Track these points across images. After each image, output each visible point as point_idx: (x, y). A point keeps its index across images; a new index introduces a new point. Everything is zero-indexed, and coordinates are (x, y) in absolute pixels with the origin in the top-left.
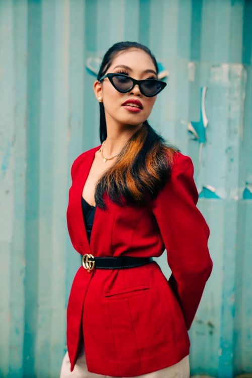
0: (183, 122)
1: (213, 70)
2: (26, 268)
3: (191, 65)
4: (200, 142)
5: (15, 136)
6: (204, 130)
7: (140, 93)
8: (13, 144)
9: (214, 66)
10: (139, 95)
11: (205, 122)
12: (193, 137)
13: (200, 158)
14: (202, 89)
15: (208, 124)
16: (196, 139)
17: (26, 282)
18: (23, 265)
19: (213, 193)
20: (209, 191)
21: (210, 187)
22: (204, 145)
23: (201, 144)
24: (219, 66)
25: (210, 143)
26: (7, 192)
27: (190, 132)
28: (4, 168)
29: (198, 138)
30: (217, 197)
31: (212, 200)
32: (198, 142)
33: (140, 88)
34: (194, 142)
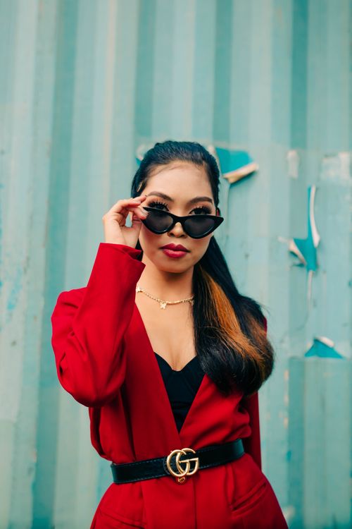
0: (281, 239)
1: (326, 161)
2: (37, 465)
3: (292, 154)
4: (308, 270)
5: (28, 259)
6: (314, 251)
7: (184, 233)
8: (25, 271)
9: (326, 156)
10: (182, 236)
11: (316, 239)
12: (297, 262)
13: (309, 294)
14: (310, 189)
15: (320, 243)
16: (301, 265)
17: (36, 487)
18: (34, 460)
19: (332, 349)
20: (325, 345)
21: (326, 340)
22: (315, 275)
23: (311, 273)
24: (334, 155)
25: (325, 272)
26: (14, 343)
27: (293, 254)
28: (11, 307)
29: (306, 263)
30: (338, 356)
31: (330, 360)
32: (305, 270)
33: (184, 226)
34: (298, 270)
